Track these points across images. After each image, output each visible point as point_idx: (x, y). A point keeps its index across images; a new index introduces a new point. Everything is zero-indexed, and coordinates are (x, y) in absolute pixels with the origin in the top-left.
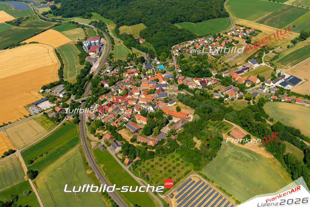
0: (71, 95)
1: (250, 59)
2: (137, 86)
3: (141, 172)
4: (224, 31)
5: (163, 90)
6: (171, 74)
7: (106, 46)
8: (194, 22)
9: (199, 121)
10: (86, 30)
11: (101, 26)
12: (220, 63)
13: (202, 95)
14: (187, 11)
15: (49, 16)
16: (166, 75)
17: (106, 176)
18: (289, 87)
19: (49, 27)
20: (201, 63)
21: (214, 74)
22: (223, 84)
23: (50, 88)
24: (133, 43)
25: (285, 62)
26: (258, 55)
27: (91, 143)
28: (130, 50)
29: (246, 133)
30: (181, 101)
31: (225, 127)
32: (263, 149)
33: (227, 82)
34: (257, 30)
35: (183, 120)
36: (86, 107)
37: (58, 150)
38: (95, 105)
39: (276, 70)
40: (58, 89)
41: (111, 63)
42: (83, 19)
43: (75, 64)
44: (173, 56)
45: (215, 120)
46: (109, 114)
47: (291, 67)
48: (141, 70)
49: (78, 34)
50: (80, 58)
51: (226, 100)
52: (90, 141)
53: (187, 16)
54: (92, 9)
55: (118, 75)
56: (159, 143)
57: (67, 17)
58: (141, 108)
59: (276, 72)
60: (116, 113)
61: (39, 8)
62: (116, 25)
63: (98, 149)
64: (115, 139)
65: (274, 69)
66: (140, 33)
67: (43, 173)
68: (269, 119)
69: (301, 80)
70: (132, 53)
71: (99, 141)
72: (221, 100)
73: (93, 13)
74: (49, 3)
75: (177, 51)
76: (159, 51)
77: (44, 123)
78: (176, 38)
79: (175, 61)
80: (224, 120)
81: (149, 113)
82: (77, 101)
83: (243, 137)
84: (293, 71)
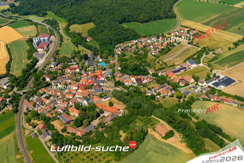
0: (14, 87)
1: (188, 59)
2: (77, 81)
3: (65, 159)
4: (168, 32)
5: (100, 86)
6: (110, 71)
7: (55, 43)
8: (141, 22)
9: (127, 115)
10: (38, 27)
11: (54, 24)
13: (136, 92)
14: (135, 11)
15: (7, 14)
16: (106, 72)
17: (34, 161)
19: (5, 24)
20: (140, 62)
21: (151, 73)
22: (158, 82)
24: (80, 41)
25: (223, 63)
26: (197, 56)
27: (25, 131)
28: (76, 48)
29: (169, 128)
30: (115, 96)
31: (152, 123)
32: (184, 144)
33: (162, 81)
34: (201, 32)
35: (113, 114)
36: (26, 98)
38: (35, 97)
39: (213, 71)
40: (3, 81)
41: (56, 59)
42: (38, 17)
43: (23, 59)
44: (115, 55)
45: (143, 116)
46: (46, 106)
47: (228, 68)
48: (83, 66)
49: (31, 31)
50: (28, 53)
51: (158, 98)
52: (24, 129)
53: (135, 16)
54: (48, 8)
56: (87, 134)
57: (24, 15)
58: (77, 101)
59: (212, 73)
60: (52, 105)
62: (68, 23)
63: (31, 137)
64: (47, 129)
65: (210, 69)
66: (88, 31)
68: (195, 117)
69: (234, 81)
70: (77, 50)
71: (33, 130)
72: (153, 97)
73: (48, 12)
74: (9, 1)
75: (120, 50)
78: (121, 37)
79: (116, 59)
80: (153, 116)
81: (83, 106)
82: (18, 92)
83: (166, 132)
84: (229, 72)
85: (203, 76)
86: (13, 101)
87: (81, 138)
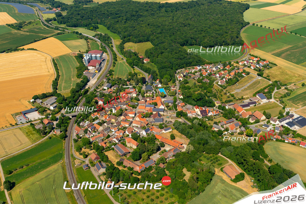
0: (62, 108)
1: (259, 93)
2: (133, 108)
3: (122, 197)
4: (236, 60)
5: (160, 115)
6: (171, 99)
7: (108, 61)
8: (205, 47)
9: (192, 152)
10: (89, 42)
11: (105, 39)
12: (225, 94)
13: (201, 125)
14: (198, 34)
15: (53, 23)
16: (166, 99)
17: (85, 197)
18: (296, 128)
19: (51, 35)
20: (205, 91)
21: (217, 105)
22: (225, 116)
23: (42, 99)
24: (136, 62)
25: (296, 101)
26: (268, 90)
27: (75, 161)
28: (132, 69)
29: (240, 170)
30: (177, 128)
31: (219, 162)
32: (256, 190)
33: (229, 115)
34: (272, 63)
35: (175, 149)
36: (76, 123)
37: (40, 164)
38: (86, 122)
39: (285, 109)
40: (50, 101)
41: (110, 80)
42: (88, 30)
43: (72, 77)
44: (176, 81)
45: (209, 154)
46: (99, 133)
47: (302, 107)
48: (140, 91)
49: (80, 46)
50: (77, 71)
51: (225, 134)
52: (74, 158)
53: (199, 39)
54: (99, 21)
55: (115, 94)
56: (146, 170)
57: (71, 27)
58: (134, 131)
59: (285, 110)
60: (106, 133)
61: (44, 13)
62: (122, 41)
63: (82, 168)
64: (100, 160)
65: (283, 106)
66: (146, 52)
67: (21, 186)
68: (268, 159)
70: (133, 72)
71: (84, 160)
72: (220, 133)
73: (99, 26)
74: (55, 9)
75: (182, 76)
76: (162, 73)
77: (29, 134)
78: (183, 61)
79: (178, 86)
80: (220, 154)
81: (141, 137)
82: (67, 115)
83: (236, 174)
84: (303, 111)
85: (275, 113)
86: (62, 125)
87: (139, 174)
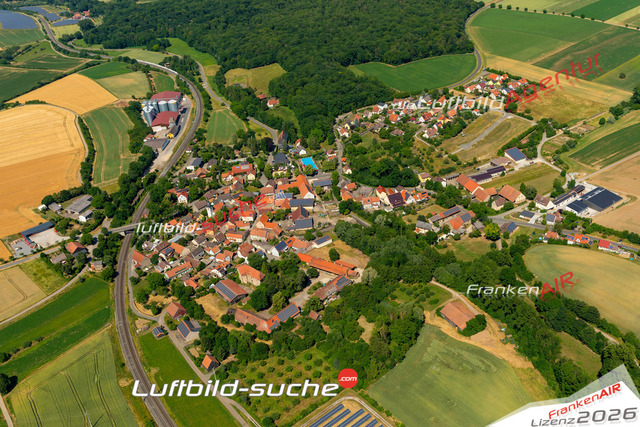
0: (104, 217)
1: (509, 148)
4: (458, 85)
5: (306, 214)
6: (327, 177)
7: (192, 112)
8: (393, 62)
9: (376, 282)
10: (151, 77)
11: (186, 67)
12: (440, 156)
13: (391, 225)
14: (378, 36)
15: (75, 44)
16: (317, 179)
18: (590, 213)
19: (73, 69)
20: (397, 155)
21: (423, 181)
22: (441, 202)
23: (61, 202)
24: (251, 107)
25: (589, 156)
26: (528, 140)
27: (137, 321)
28: (244, 123)
29: (475, 310)
30: (342, 237)
31: (432, 298)
32: (511, 347)
33: (449, 199)
35: (340, 279)
36: (134, 244)
37: (65, 334)
38: (154, 241)
39: (567, 175)
40: (78, 205)
41: (199, 150)
42: (149, 52)
43: (120, 151)
44: (337, 139)
45: (412, 282)
46: (182, 261)
47: (601, 168)
48: (262, 167)
49: (134, 86)
50: (131, 138)
51: (442, 239)
52: (135, 317)
53: (379, 48)
54: (171, 30)
55: (211, 178)
56: (283, 327)
57: (114, 48)
58: (253, 250)
59: (565, 179)
60: (196, 259)
61: (55, 25)
62: (220, 66)
63: (151, 335)
64: (187, 315)
65: (561, 171)
66: (270, 85)
67: (29, 382)
68: (533, 283)
69: (618, 198)
70: (246, 130)
71: (154, 318)
72: (432, 238)
73: (171, 40)
74: (77, 15)
75: (347, 128)
76: (307, 125)
77: (39, 275)
78: (348, 97)
79: (340, 149)
80: (433, 282)
81: (269, 261)
82: (115, 230)
83: (468, 319)
84: (604, 177)
85: (544, 186)
86: (104, 252)
87: (269, 337)
